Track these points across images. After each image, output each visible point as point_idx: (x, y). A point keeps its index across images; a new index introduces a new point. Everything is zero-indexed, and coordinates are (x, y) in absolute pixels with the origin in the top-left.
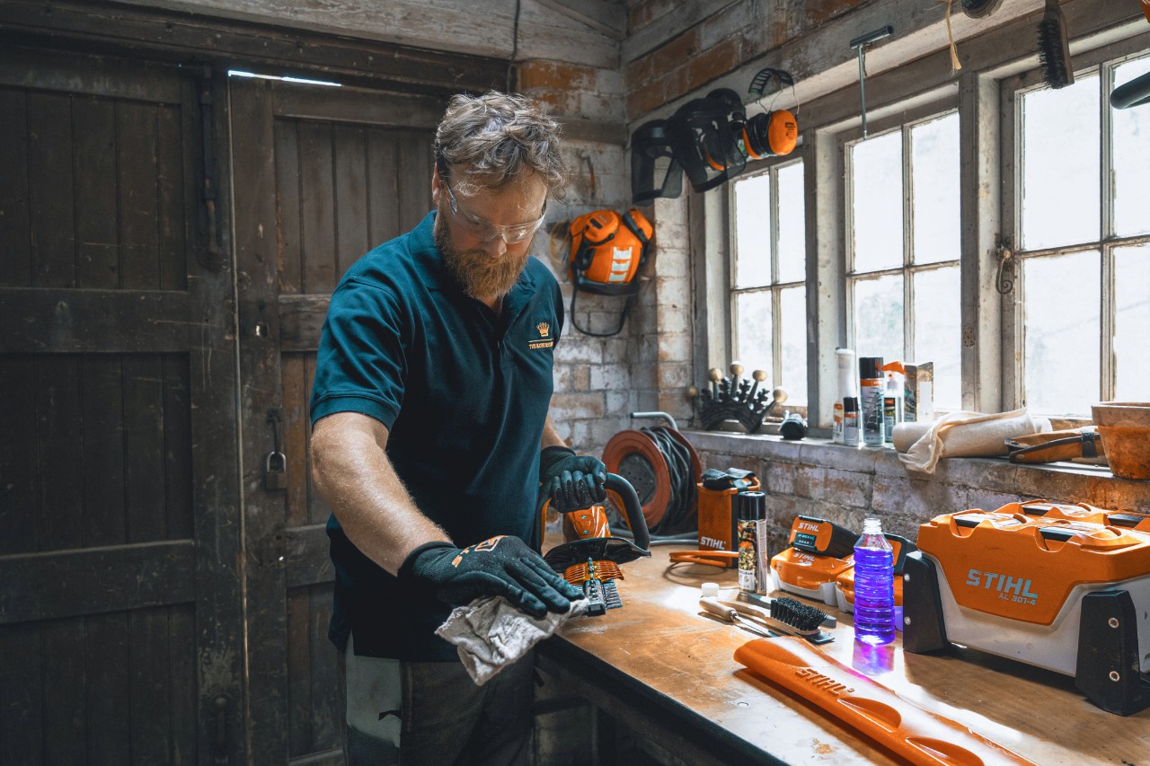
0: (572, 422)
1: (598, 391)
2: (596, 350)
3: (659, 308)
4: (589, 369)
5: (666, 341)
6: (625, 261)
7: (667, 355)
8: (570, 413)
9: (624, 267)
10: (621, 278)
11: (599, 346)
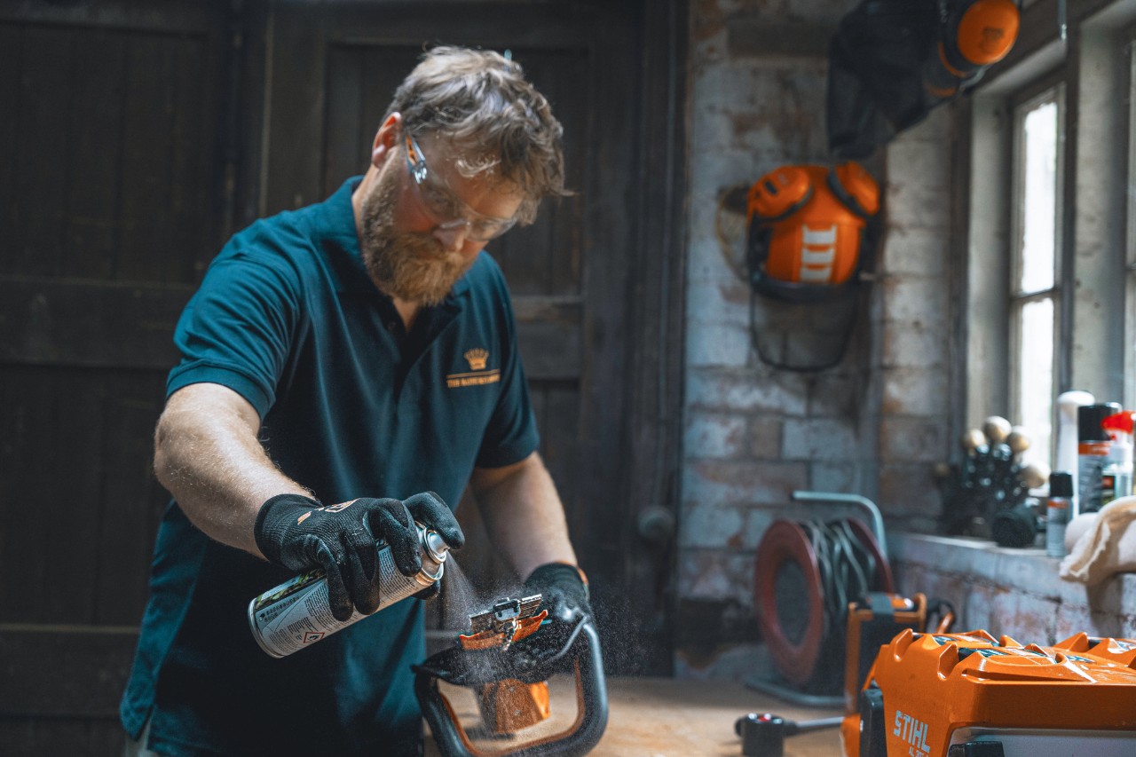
0: (746, 508)
1: (797, 461)
2: (794, 392)
3: (889, 326)
4: (781, 427)
5: (899, 381)
6: (824, 248)
7: (898, 404)
8: (742, 493)
9: (828, 257)
10: (825, 274)
11: (801, 387)
